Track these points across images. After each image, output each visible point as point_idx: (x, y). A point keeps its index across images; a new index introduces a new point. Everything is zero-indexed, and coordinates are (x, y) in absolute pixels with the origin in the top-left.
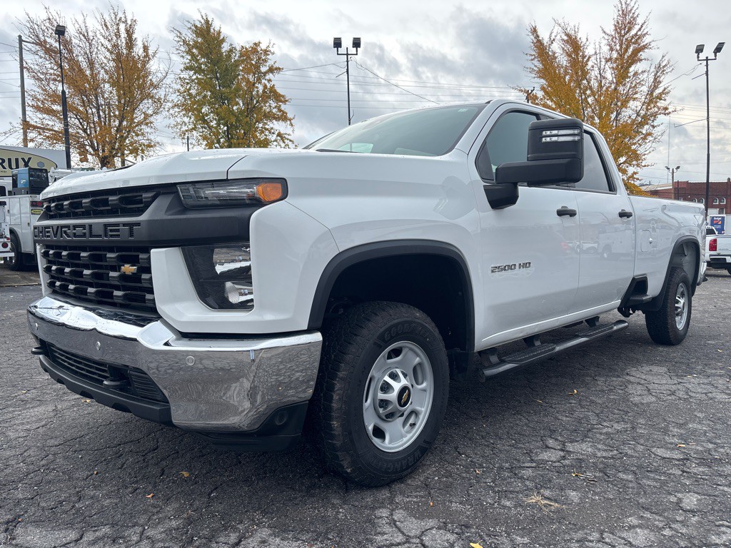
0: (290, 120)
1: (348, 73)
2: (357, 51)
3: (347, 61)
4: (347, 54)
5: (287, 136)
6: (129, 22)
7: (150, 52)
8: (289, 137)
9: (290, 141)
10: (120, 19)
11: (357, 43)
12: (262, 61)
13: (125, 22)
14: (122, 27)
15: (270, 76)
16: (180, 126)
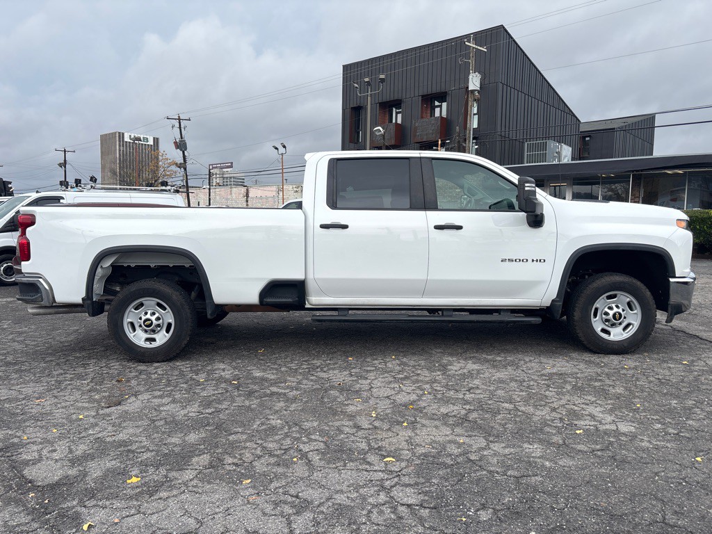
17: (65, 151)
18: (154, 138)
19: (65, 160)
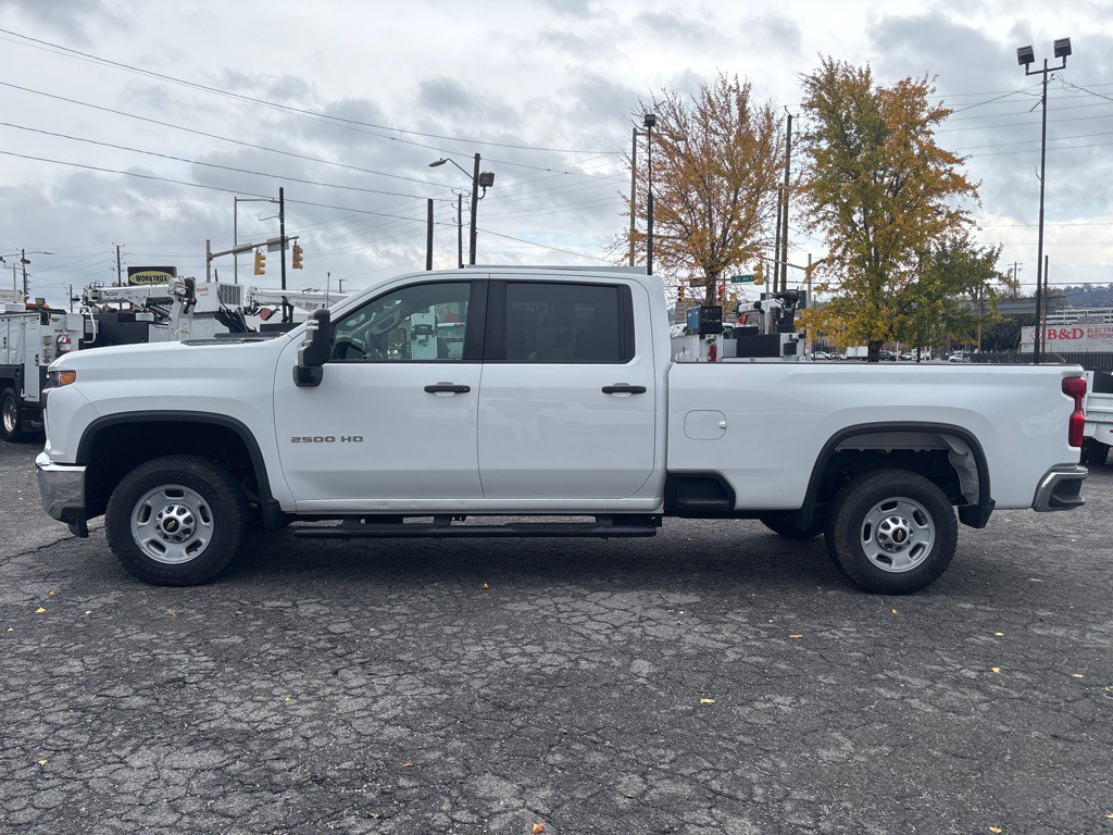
0: (973, 188)
1: (1044, 104)
2: (1064, 61)
3: (1045, 83)
4: (1045, 71)
5: (964, 216)
6: (741, 89)
7: (774, 122)
8: (969, 217)
9: (970, 222)
10: (731, 87)
11: (1063, 49)
12: (917, 107)
13: (737, 90)
14: (733, 97)
15: (930, 126)
16: (805, 218)
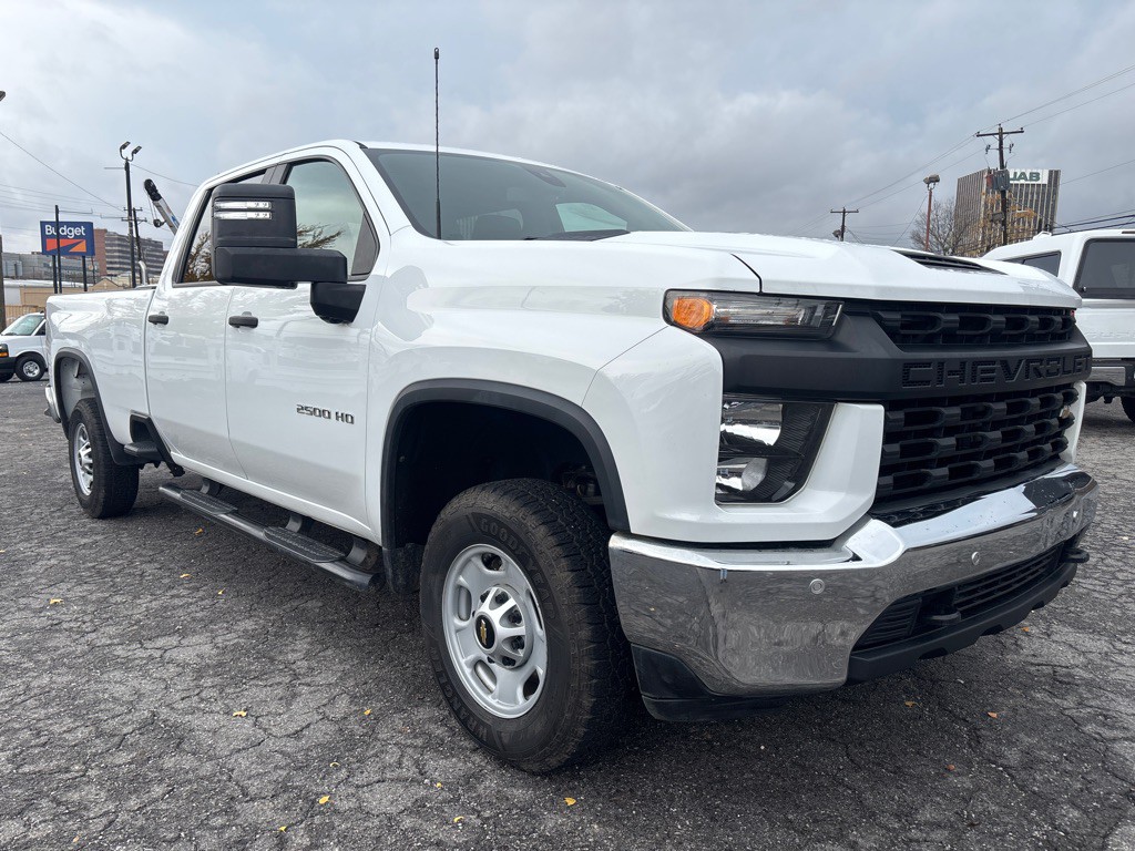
17: (844, 212)
18: (1051, 172)
19: (843, 226)
